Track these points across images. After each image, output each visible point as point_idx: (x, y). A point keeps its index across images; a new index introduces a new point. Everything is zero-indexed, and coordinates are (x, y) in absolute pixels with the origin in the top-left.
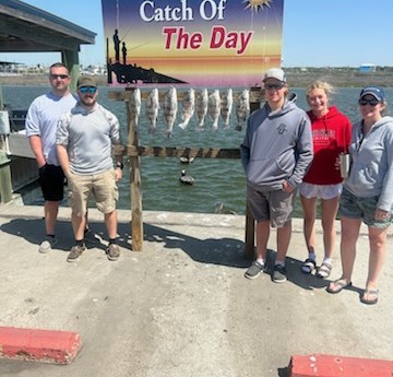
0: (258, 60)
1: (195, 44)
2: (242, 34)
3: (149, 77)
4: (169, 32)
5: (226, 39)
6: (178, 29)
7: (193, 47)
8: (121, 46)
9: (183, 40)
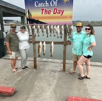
1: (49, 13)
2: (62, 10)
9: (46, 12)
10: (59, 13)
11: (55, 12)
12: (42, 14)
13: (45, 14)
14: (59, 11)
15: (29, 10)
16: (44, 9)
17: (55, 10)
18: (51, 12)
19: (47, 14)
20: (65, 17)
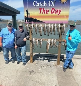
0: (63, 17)
1: (47, 12)
2: (59, 10)
3: (35, 21)
4: (41, 9)
5: (55, 11)
6: (43, 8)
7: (46, 13)
8: (28, 13)
9: (44, 11)
10: (56, 12)
11: (53, 12)
12: (40, 13)
13: (43, 13)
14: (57, 11)
15: (27, 9)
16: (42, 9)
17: (53, 10)
18: (48, 12)
19: (44, 13)
20: (62, 17)
